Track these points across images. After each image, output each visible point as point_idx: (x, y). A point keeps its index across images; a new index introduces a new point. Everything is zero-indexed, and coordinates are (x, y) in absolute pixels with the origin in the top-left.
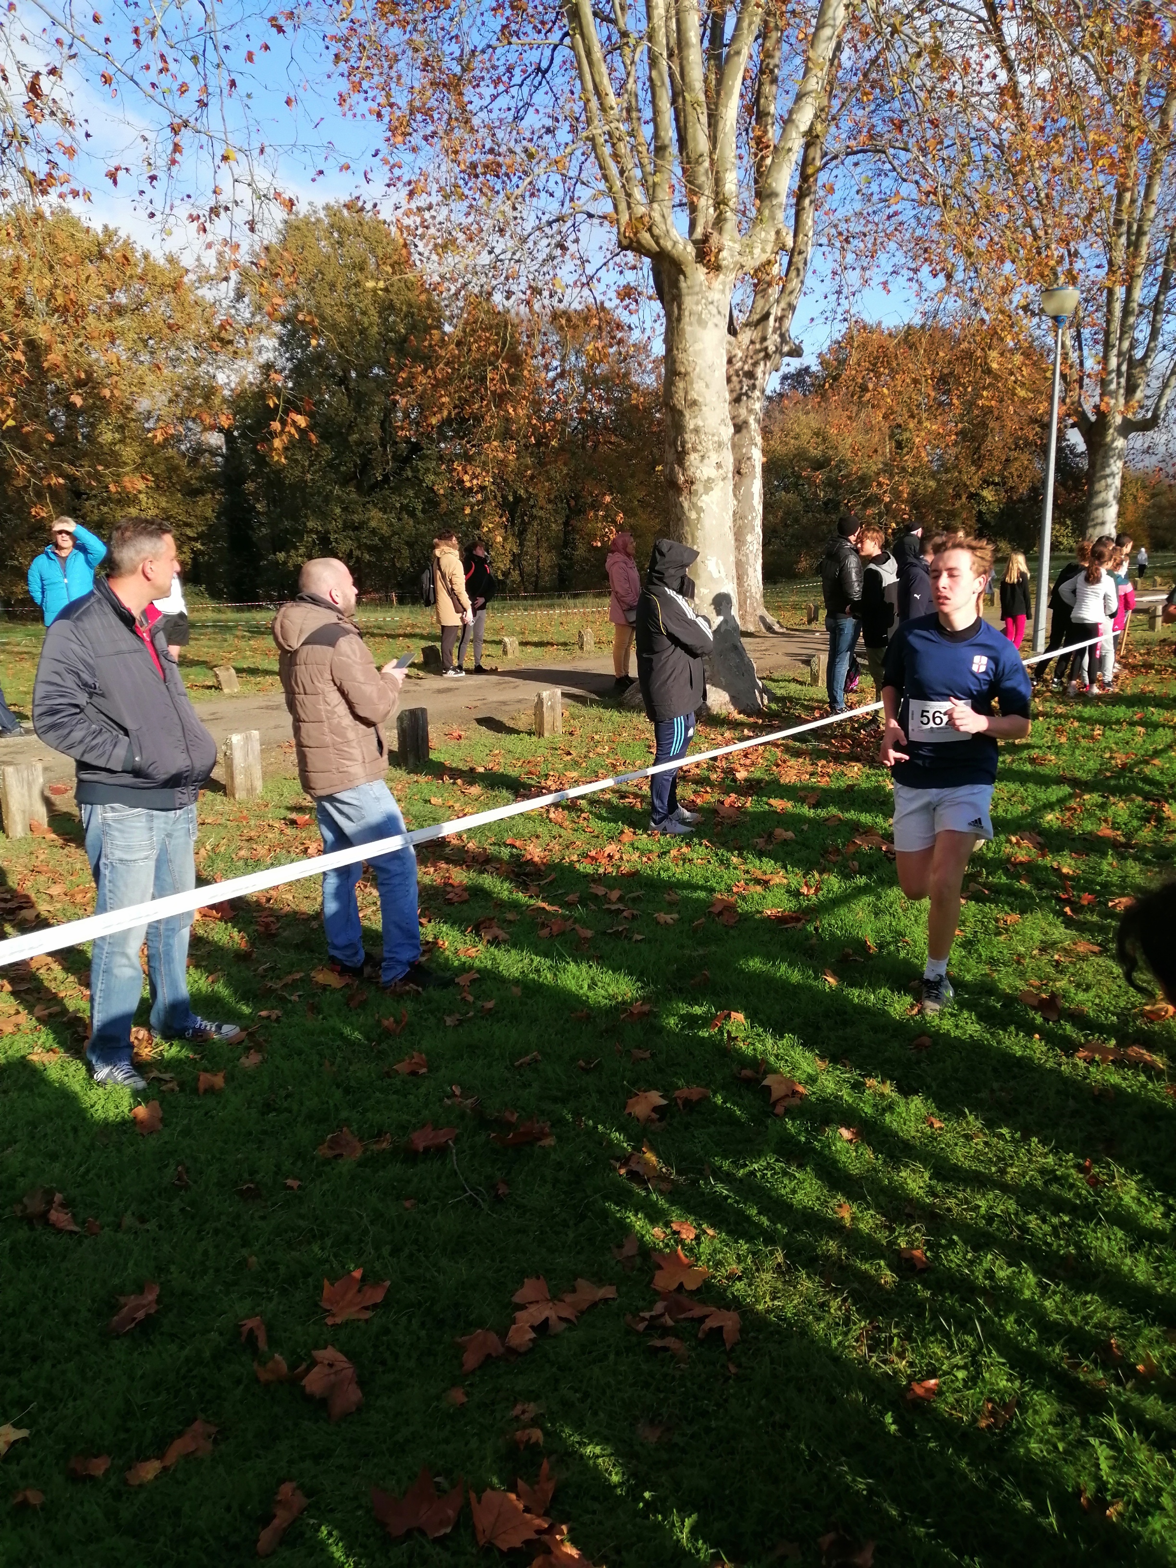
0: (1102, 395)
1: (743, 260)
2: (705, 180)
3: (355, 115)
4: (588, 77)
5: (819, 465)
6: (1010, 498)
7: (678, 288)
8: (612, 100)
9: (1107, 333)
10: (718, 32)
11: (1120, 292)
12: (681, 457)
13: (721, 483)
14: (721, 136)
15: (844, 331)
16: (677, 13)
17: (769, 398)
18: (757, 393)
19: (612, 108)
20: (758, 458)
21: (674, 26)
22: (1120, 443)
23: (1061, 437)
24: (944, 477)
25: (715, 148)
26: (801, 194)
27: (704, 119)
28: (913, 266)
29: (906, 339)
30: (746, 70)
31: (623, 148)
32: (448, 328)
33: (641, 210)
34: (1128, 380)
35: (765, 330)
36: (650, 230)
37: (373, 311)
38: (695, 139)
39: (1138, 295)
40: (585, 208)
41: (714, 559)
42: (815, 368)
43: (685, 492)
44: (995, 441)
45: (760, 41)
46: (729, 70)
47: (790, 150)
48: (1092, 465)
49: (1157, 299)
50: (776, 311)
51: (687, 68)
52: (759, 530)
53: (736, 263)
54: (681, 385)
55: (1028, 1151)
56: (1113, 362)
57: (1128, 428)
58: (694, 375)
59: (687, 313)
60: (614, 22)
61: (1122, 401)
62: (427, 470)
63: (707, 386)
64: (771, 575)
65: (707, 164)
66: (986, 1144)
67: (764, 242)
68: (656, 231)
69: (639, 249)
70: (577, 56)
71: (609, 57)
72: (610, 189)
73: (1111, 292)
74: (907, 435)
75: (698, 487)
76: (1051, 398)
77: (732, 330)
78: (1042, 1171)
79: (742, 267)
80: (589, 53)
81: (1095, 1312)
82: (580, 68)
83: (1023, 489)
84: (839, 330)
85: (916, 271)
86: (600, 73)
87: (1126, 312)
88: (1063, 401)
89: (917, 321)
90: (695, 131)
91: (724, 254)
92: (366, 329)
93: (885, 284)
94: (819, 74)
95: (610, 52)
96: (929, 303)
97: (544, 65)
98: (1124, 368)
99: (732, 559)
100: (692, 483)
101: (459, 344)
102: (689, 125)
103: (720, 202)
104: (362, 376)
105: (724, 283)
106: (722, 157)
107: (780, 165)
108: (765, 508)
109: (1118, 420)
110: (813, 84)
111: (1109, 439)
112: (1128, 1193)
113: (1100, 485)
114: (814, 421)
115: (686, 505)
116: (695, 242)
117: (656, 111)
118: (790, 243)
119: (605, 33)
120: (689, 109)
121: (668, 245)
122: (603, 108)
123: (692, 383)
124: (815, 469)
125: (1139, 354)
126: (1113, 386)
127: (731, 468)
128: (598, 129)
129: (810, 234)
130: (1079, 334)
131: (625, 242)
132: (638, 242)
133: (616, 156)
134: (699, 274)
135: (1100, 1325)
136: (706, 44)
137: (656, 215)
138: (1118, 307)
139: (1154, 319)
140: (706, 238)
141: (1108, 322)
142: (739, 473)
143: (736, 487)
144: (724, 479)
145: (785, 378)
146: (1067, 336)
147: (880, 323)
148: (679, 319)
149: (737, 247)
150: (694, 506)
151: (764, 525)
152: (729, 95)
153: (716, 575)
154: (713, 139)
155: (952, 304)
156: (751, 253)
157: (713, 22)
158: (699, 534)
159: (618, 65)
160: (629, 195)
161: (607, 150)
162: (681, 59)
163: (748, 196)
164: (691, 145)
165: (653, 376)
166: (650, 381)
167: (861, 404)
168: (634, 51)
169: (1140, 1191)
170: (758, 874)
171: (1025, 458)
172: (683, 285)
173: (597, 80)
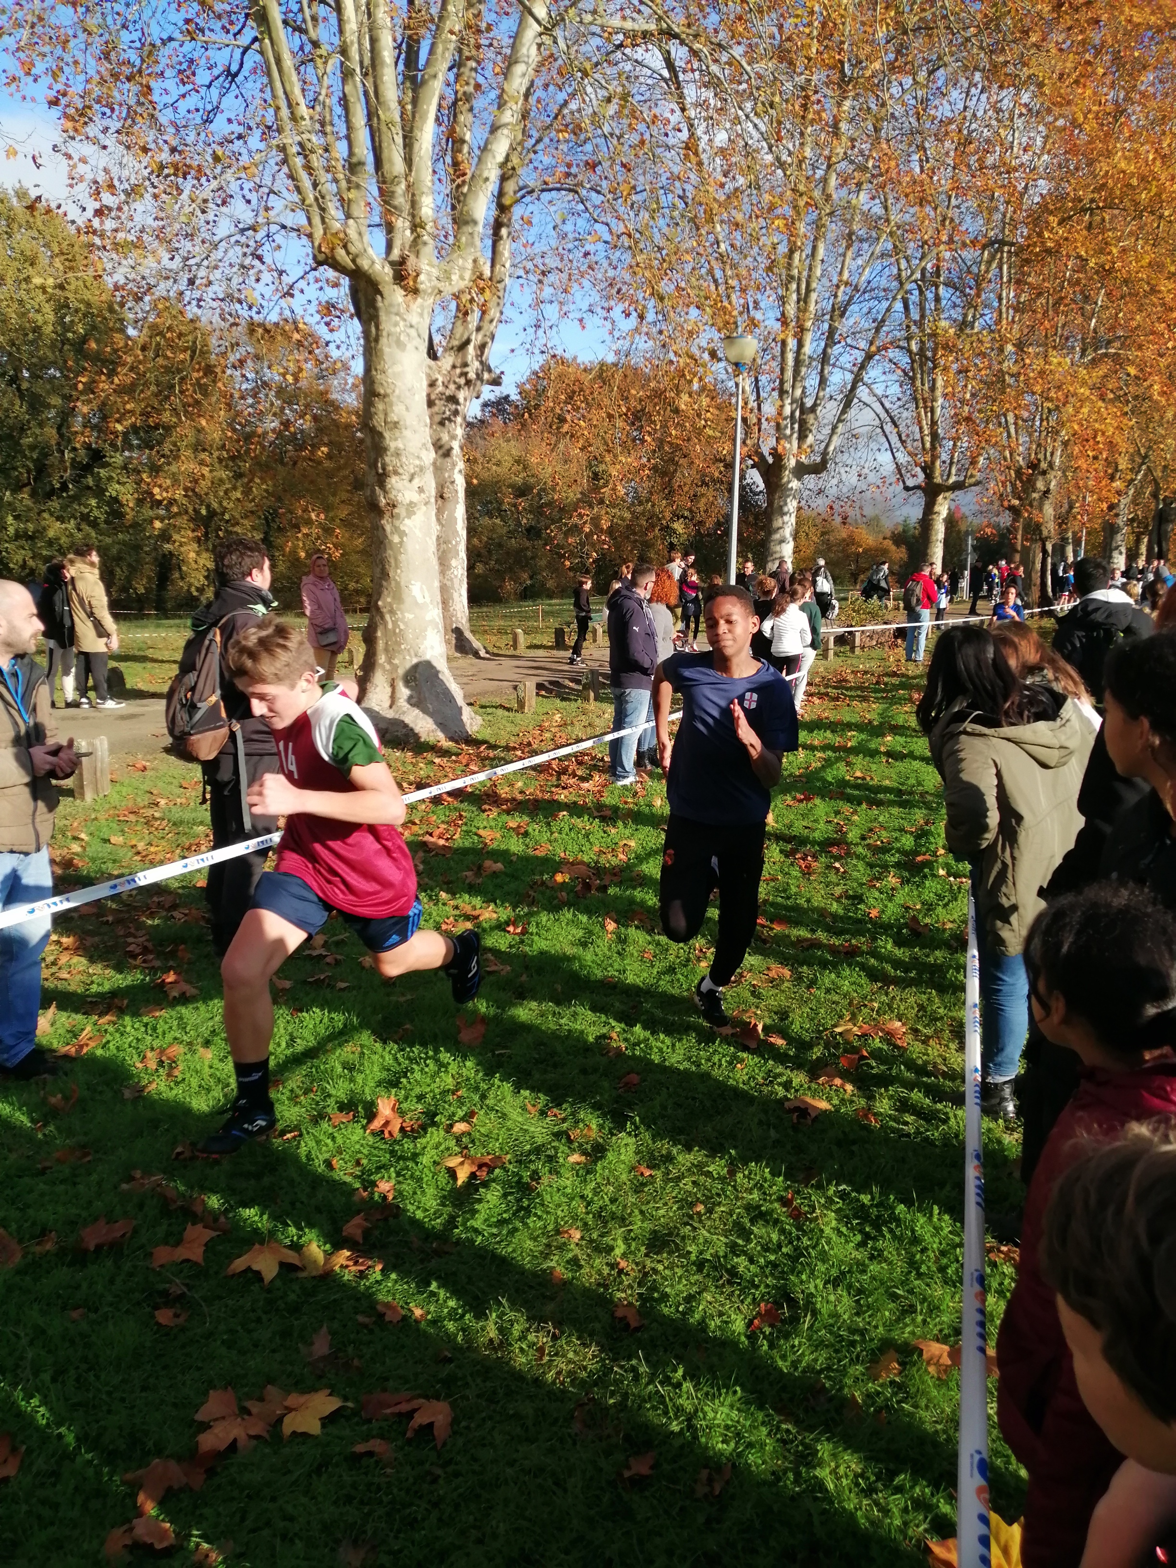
0: (778, 439)
1: (441, 285)
2: (401, 200)
3: (24, 98)
4: (278, 84)
5: (522, 491)
6: (698, 531)
7: (376, 309)
8: (303, 110)
9: (782, 382)
10: (413, 56)
11: (792, 343)
12: (382, 479)
13: (424, 508)
14: (416, 159)
15: (541, 362)
16: (370, 30)
17: (469, 425)
18: (459, 419)
19: (303, 118)
20: (460, 483)
21: (367, 44)
22: (795, 484)
23: (742, 477)
24: (639, 509)
25: (410, 170)
26: (498, 226)
27: (399, 140)
28: (606, 305)
29: (600, 376)
30: (442, 98)
31: (316, 161)
32: (131, 332)
33: (337, 226)
34: (800, 427)
35: (465, 356)
36: (345, 247)
37: (48, 308)
38: (390, 161)
39: (808, 349)
40: (277, 220)
41: (418, 584)
42: (514, 397)
43: (387, 515)
44: (685, 476)
45: (455, 70)
46: (423, 93)
47: (487, 179)
48: (770, 503)
49: (824, 351)
50: (477, 339)
51: (381, 88)
52: (463, 555)
53: (434, 288)
54: (380, 406)
55: (734, 1187)
56: (787, 410)
57: (801, 471)
58: (393, 398)
59: (385, 333)
60: (304, 31)
61: (795, 443)
62: (110, 479)
63: (407, 409)
64: (475, 598)
65: (403, 186)
66: (694, 1182)
67: (462, 269)
68: (352, 249)
69: (336, 265)
70: (267, 62)
71: (302, 68)
72: (303, 201)
73: (784, 343)
74: (602, 467)
75: (400, 510)
76: (734, 440)
77: (432, 354)
78: (748, 1208)
79: (440, 292)
80: (278, 61)
81: (803, 1354)
82: (269, 74)
83: (710, 524)
84: (538, 361)
85: (609, 310)
86: (291, 82)
87: (798, 363)
88: (744, 443)
89: (611, 358)
90: (391, 150)
91: (422, 277)
92: (39, 328)
93: (581, 320)
94: (514, 107)
95: (303, 63)
96: (621, 342)
97: (234, 68)
98: (797, 414)
99: (437, 584)
100: (394, 506)
101: (144, 348)
102: (385, 145)
103: (416, 226)
104: (34, 376)
105: (422, 307)
106: (418, 180)
107: (476, 194)
108: (468, 533)
109: (792, 463)
110: (509, 116)
111: (785, 480)
112: (827, 1224)
113: (777, 523)
114: (515, 448)
115: (388, 528)
116: (392, 263)
117: (349, 127)
118: (487, 273)
119: (298, 42)
120: (384, 128)
121: (365, 264)
122: (294, 118)
123: (391, 405)
124: (517, 497)
125: (809, 402)
126: (788, 432)
127: (433, 493)
128: (290, 139)
129: (508, 265)
130: (757, 380)
131: (321, 257)
132: (333, 258)
133: (308, 168)
134: (396, 295)
135: (809, 1368)
136: (401, 67)
137: (352, 233)
138: (790, 357)
139: (822, 370)
140: (403, 261)
141: (782, 370)
142: (442, 497)
143: (439, 512)
144: (426, 504)
145: (485, 405)
146: (746, 383)
147: (575, 358)
148: (377, 340)
149: (435, 272)
150: (396, 529)
151: (468, 549)
152: (424, 118)
153: (420, 600)
154: (409, 161)
155: (643, 345)
156: (449, 278)
157: (409, 46)
158: (402, 557)
159: (311, 77)
160: (323, 210)
161: (299, 161)
162: (375, 77)
163: (446, 221)
164: (386, 167)
165: (354, 395)
166: (352, 400)
167: (560, 435)
168: (325, 63)
169: (839, 1221)
170: (468, 909)
171: (710, 493)
172: (380, 304)
173: (288, 88)
